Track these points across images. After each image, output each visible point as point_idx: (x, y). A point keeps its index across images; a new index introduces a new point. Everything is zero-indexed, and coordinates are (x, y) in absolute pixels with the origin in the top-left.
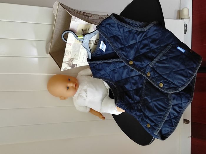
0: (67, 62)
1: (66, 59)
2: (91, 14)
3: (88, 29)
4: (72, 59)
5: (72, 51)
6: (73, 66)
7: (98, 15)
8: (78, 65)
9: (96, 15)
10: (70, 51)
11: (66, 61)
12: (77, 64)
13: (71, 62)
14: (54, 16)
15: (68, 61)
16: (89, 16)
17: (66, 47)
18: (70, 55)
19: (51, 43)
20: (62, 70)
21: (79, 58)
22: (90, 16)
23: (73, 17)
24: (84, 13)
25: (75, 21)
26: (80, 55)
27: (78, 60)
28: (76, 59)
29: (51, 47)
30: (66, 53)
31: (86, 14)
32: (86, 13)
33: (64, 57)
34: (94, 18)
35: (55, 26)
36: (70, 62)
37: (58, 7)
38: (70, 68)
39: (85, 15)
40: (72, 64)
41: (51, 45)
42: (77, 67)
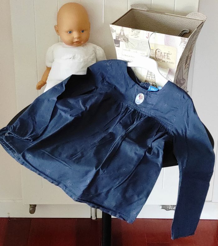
0: (122, 33)
1: (128, 31)
2: (188, 68)
3: (170, 61)
4: (126, 40)
5: (139, 39)
6: (117, 42)
7: (187, 78)
8: (119, 49)
9: (188, 74)
10: (138, 37)
11: (124, 32)
12: (119, 47)
13: (122, 38)
14: (185, 14)
15: (124, 34)
16: (187, 64)
17: (144, 31)
19: (147, 11)
20: (111, 26)
21: (128, 49)
22: (187, 66)
23: (187, 40)
24: (191, 57)
25: (181, 43)
26: (132, 50)
27: (126, 49)
28: (127, 45)
29: (141, 10)
30: (136, 31)
31: (188, 60)
32: (190, 60)
33: (130, 29)
34: (184, 71)
35: (172, 15)
36: (122, 36)
37: (198, 20)
38: (114, 38)
39: (188, 57)
40: (120, 39)
41: (144, 11)
42: (116, 48)
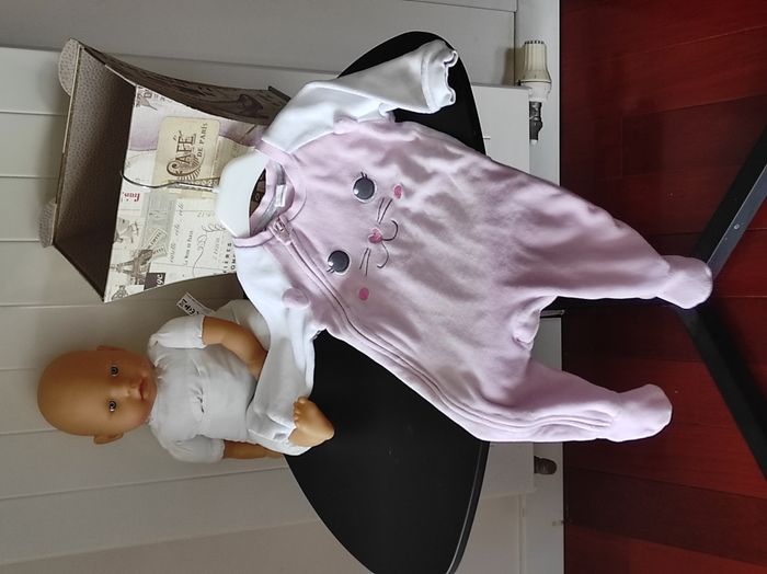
0: (126, 268)
1: (121, 253)
2: (207, 87)
3: (199, 134)
4: (145, 255)
5: (141, 222)
6: (151, 280)
7: (235, 90)
8: (171, 275)
9: (226, 89)
10: (136, 224)
11: (123, 262)
12: (164, 274)
13: (141, 267)
14: (63, 97)
15: (129, 263)
16: (201, 91)
17: (120, 208)
18: (137, 239)
19: (58, 201)
20: (106, 301)
21: (170, 250)
22: (204, 90)
23: (140, 91)
24: (179, 81)
25: (149, 106)
26: (173, 238)
27: (169, 256)
28: (160, 253)
29: (57, 216)
30: (120, 230)
31: (189, 86)
32: (187, 83)
33: (115, 245)
34: (220, 97)
35: (69, 134)
36: (136, 268)
37: (79, 63)
38: (140, 288)
39: (182, 89)
40: (144, 273)
42: (166, 283)
